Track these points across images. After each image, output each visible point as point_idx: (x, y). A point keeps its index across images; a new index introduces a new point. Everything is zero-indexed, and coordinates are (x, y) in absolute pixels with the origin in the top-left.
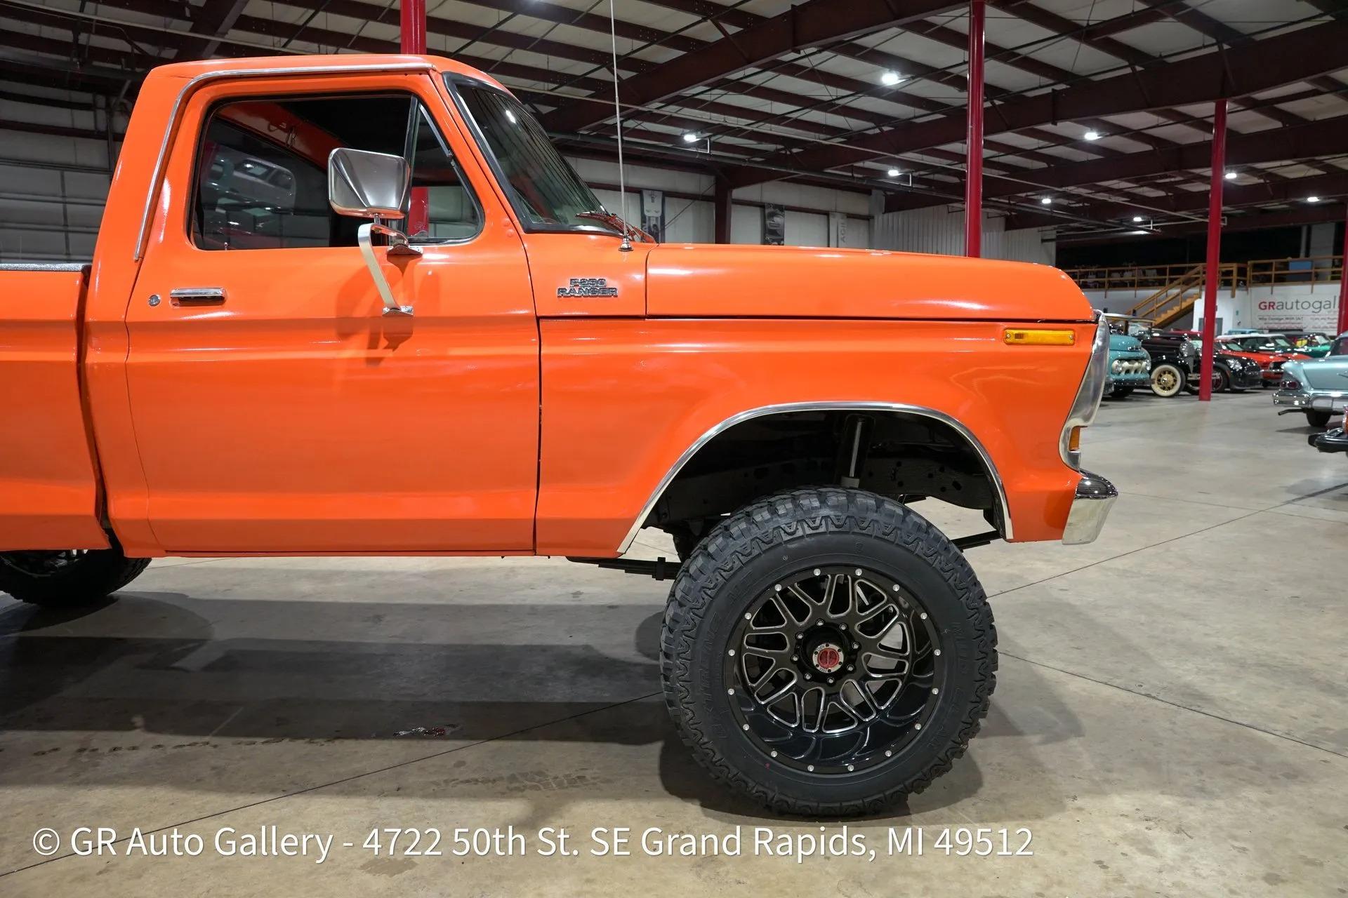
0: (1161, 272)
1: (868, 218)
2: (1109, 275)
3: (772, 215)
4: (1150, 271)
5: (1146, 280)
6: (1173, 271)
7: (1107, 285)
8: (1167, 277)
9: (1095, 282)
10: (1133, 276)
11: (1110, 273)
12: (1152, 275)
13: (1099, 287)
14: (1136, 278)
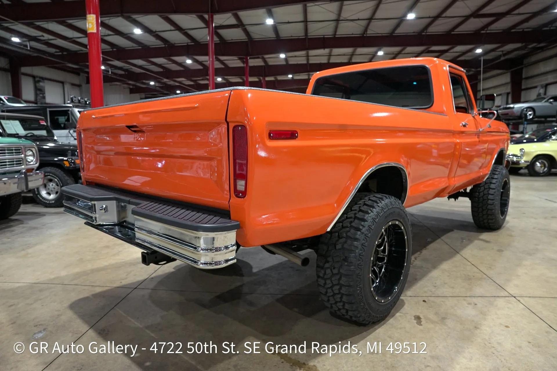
1: (79, 86)
3: (39, 81)
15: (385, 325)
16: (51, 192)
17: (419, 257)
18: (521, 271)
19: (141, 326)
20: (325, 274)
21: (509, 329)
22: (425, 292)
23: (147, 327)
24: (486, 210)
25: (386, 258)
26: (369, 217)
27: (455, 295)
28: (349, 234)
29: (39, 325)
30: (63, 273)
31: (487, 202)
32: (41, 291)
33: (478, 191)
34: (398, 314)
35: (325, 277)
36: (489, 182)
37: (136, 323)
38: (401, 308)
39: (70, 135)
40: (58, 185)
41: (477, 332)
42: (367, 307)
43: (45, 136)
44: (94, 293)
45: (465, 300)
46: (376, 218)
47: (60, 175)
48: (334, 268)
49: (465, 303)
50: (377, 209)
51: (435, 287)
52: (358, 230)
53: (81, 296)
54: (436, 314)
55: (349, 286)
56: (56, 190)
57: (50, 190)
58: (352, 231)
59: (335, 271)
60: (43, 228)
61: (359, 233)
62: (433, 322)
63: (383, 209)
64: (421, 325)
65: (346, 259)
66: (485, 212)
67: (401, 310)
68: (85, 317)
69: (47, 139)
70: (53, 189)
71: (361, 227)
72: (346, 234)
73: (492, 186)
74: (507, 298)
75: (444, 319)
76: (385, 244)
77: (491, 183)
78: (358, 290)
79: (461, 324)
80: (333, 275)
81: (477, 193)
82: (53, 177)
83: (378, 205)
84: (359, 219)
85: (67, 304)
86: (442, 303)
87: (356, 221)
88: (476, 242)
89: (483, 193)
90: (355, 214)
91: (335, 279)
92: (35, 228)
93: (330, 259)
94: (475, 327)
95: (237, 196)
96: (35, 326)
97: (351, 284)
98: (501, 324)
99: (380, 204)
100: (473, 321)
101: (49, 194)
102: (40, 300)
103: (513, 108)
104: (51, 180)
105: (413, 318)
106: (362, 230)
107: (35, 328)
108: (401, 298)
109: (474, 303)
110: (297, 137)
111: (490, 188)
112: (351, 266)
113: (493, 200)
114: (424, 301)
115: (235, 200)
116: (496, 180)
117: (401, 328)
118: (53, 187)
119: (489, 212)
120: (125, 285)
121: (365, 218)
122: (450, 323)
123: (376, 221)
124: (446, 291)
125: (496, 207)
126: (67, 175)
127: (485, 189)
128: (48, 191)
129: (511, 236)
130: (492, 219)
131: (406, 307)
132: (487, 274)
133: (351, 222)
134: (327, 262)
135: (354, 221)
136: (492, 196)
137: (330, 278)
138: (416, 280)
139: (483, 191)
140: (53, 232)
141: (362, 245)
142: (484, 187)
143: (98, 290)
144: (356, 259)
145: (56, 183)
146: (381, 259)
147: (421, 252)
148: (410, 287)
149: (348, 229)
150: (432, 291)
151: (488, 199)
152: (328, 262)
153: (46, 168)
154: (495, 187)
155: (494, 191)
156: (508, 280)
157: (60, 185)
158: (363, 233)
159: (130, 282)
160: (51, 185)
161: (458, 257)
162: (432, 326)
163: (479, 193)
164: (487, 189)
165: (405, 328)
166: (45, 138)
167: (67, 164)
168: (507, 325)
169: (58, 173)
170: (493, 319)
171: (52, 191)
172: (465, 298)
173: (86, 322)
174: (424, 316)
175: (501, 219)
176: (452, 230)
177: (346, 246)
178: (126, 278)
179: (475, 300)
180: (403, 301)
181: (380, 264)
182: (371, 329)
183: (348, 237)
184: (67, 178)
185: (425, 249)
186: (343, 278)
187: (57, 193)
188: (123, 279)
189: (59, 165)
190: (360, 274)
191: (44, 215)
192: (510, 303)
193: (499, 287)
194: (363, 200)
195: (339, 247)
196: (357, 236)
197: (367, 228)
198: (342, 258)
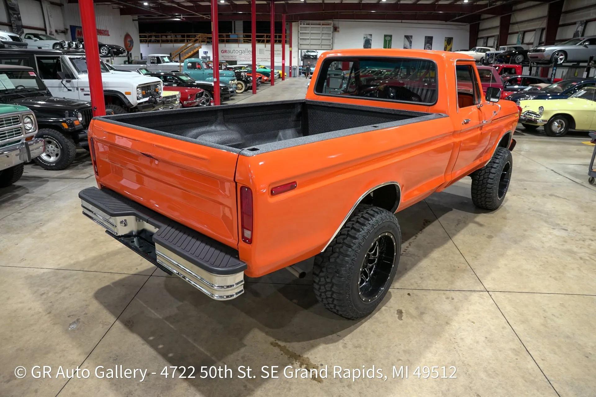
0: (183, 36)
1: (61, 5)
2: (161, 37)
4: (179, 36)
5: (177, 40)
6: (188, 36)
7: (161, 41)
8: (186, 38)
9: (155, 40)
10: (171, 38)
11: (161, 36)
12: (179, 37)
13: (157, 42)
14: (173, 39)
15: (370, 319)
16: (50, 154)
17: (413, 242)
18: (502, 262)
19: (161, 318)
20: (319, 281)
21: (474, 325)
22: (412, 284)
23: (167, 318)
24: (485, 193)
25: (376, 259)
26: (360, 235)
27: (437, 288)
28: (341, 250)
29: (72, 315)
30: (81, 258)
31: (486, 186)
32: (65, 278)
33: (479, 174)
34: (384, 308)
35: (320, 283)
36: (490, 166)
37: (156, 314)
38: (387, 302)
39: (63, 86)
40: (58, 148)
41: (447, 327)
42: (354, 308)
43: (37, 90)
44: (113, 281)
45: (444, 294)
46: (366, 235)
47: (59, 137)
48: (328, 277)
49: (444, 297)
50: (368, 227)
51: (422, 278)
52: (350, 247)
53: (103, 285)
54: (417, 308)
55: (340, 293)
56: (56, 152)
57: (50, 152)
58: (345, 247)
59: (328, 280)
60: (49, 199)
61: (350, 249)
62: (412, 317)
63: (373, 225)
64: (402, 320)
65: (337, 272)
66: (483, 195)
67: (387, 303)
68: (111, 307)
69: (39, 93)
70: (53, 152)
71: (352, 245)
72: (339, 249)
73: (493, 170)
74: (481, 293)
75: (422, 313)
76: (377, 248)
77: (492, 167)
78: (347, 296)
79: (436, 319)
80: (327, 283)
81: (478, 176)
82: (52, 139)
83: (369, 222)
84: (351, 236)
85: (91, 293)
86: (424, 296)
87: (349, 238)
88: (471, 226)
89: (483, 176)
90: (348, 231)
91: (328, 286)
92: (41, 199)
93: (324, 270)
94: (447, 323)
95: (245, 241)
96: (68, 317)
97: (341, 292)
98: (469, 320)
99: (371, 222)
100: (446, 316)
101: (49, 156)
102: (67, 288)
103: (544, 50)
104: (50, 142)
105: (396, 312)
106: (353, 247)
107: (69, 319)
108: (390, 290)
109: (452, 298)
110: (296, 187)
111: (490, 172)
112: (342, 278)
113: (491, 184)
114: (409, 294)
115: (242, 244)
116: (497, 165)
117: (383, 323)
118: (53, 149)
119: (488, 195)
120: (140, 272)
121: (357, 236)
122: (427, 318)
123: (366, 238)
124: (430, 283)
125: (495, 191)
126: (67, 137)
127: (486, 173)
128: (48, 153)
129: (505, 218)
130: (490, 202)
131: (392, 300)
132: (471, 263)
133: (344, 239)
134: (321, 271)
135: (347, 238)
136: (492, 180)
137: (324, 285)
138: (406, 270)
139: (484, 175)
140: (61, 204)
141: (352, 260)
142: (485, 171)
143: (117, 278)
144: (346, 271)
145: (55, 146)
146: (372, 261)
147: (416, 236)
148: (398, 278)
149: (341, 245)
150: (417, 284)
151: (488, 183)
152: (323, 272)
153: (44, 129)
154: (495, 172)
155: (494, 175)
156: (488, 273)
157: (60, 147)
158: (353, 250)
159: (145, 268)
160: (50, 147)
161: (449, 244)
162: (411, 320)
163: (480, 176)
164: (487, 173)
165: (387, 322)
166: (36, 92)
167: (65, 126)
168: (473, 321)
169: (56, 135)
170: (463, 315)
171: (52, 153)
172: (445, 292)
173: (113, 313)
174: (405, 310)
175: (499, 200)
176: (451, 210)
177: (338, 260)
178: (141, 264)
179: (453, 294)
180: (390, 293)
181: (371, 265)
182: (358, 323)
183: (340, 253)
184: (66, 140)
185: (421, 232)
186: (334, 287)
187: (57, 155)
188: (138, 265)
189: (57, 127)
190: (349, 284)
191: (48, 181)
192: (483, 298)
193: (478, 280)
194: (357, 217)
195: (332, 260)
196: (349, 253)
197: (357, 245)
198: (334, 271)
